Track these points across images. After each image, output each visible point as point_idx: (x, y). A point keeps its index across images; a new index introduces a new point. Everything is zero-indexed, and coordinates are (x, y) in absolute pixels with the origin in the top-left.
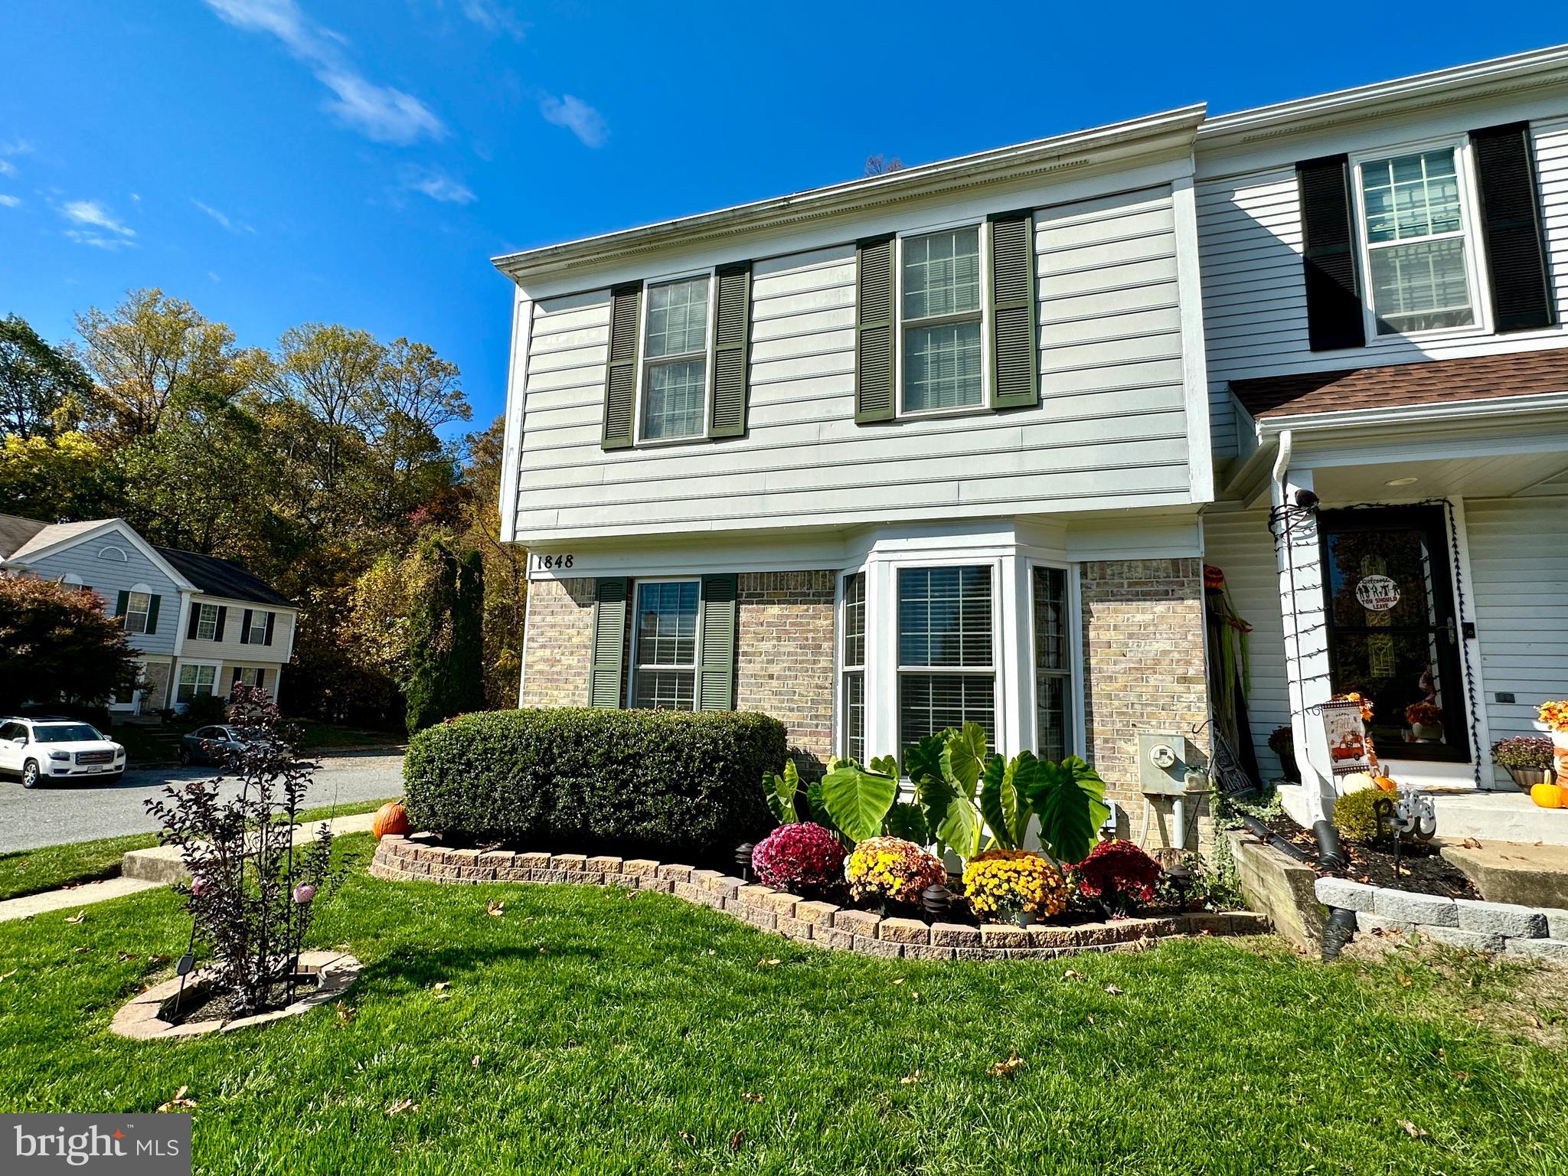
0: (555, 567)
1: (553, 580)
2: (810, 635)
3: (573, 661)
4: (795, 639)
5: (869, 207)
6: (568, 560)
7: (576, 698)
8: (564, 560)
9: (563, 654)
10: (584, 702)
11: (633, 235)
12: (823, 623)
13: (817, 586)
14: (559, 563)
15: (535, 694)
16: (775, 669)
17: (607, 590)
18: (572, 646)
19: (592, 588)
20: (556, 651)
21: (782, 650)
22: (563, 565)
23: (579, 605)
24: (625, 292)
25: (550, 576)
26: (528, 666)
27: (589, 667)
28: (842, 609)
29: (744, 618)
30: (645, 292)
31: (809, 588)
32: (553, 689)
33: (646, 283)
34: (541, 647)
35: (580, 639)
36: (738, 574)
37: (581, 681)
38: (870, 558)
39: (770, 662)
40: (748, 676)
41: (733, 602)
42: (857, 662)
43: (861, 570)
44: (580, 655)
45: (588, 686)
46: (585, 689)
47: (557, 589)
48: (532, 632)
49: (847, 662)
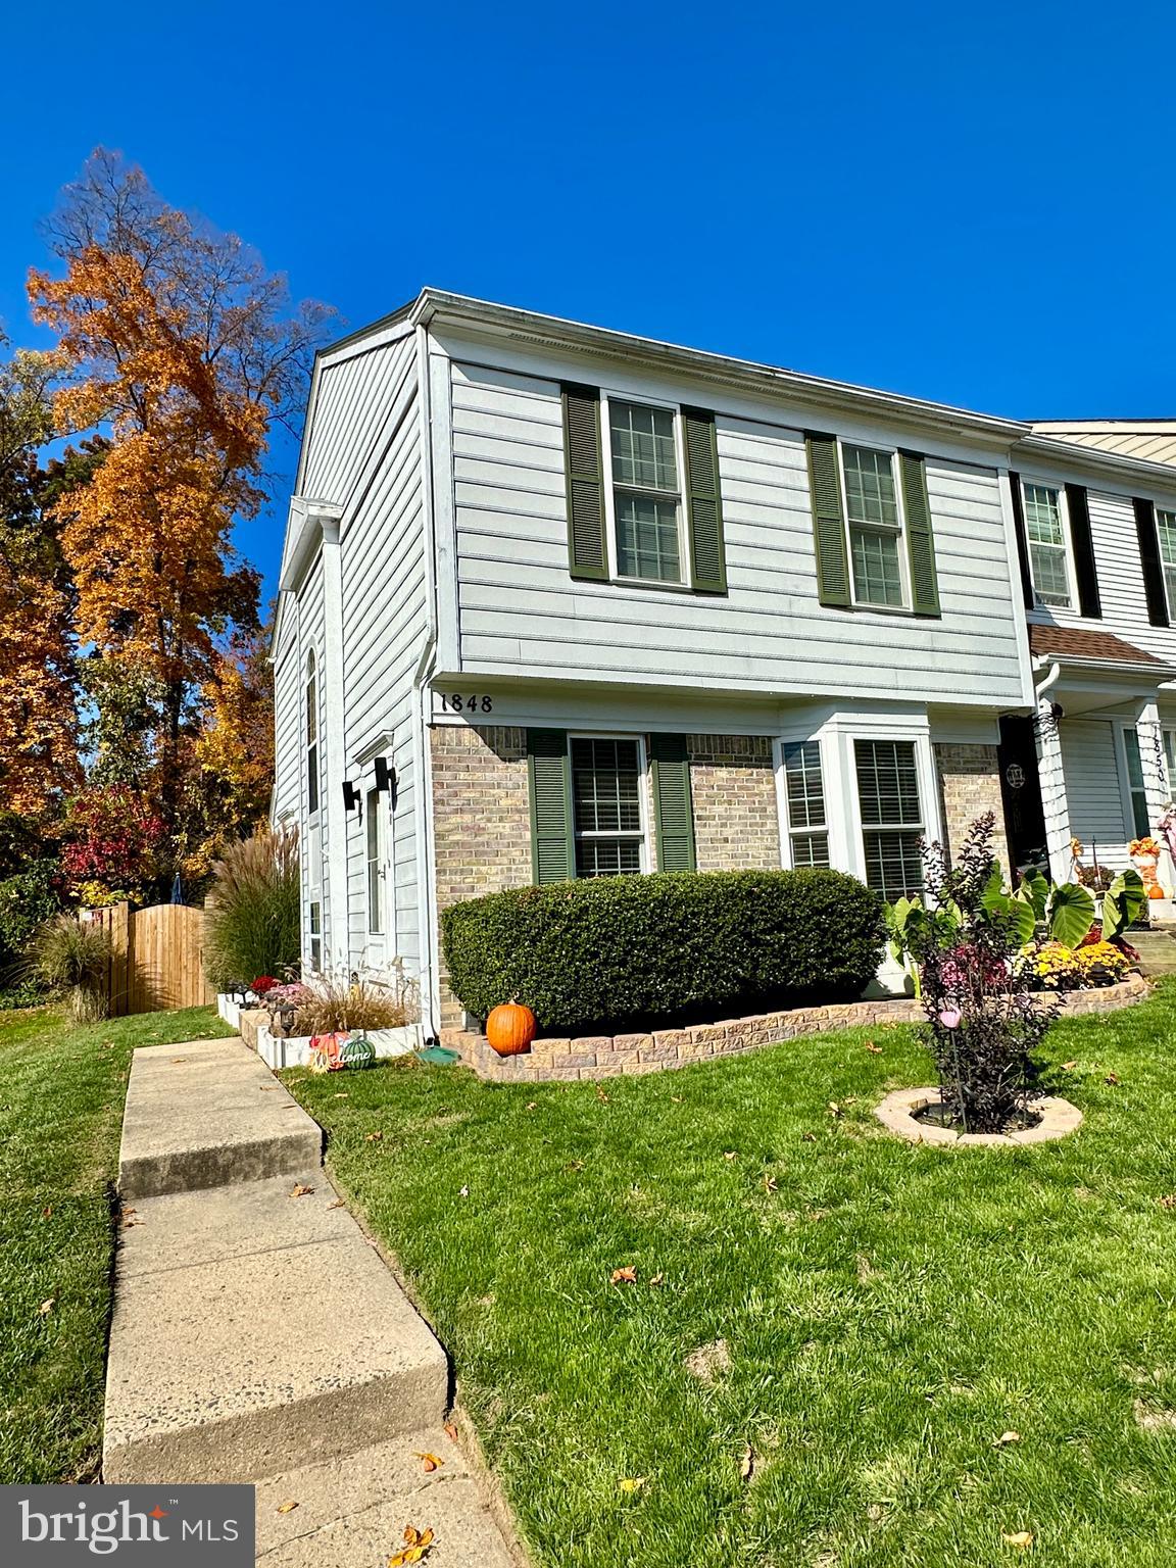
0: (465, 709)
1: (464, 726)
2: (757, 799)
3: (506, 828)
4: (745, 803)
5: (820, 404)
6: (485, 703)
7: (513, 874)
8: (479, 702)
9: (489, 820)
10: (525, 878)
11: (617, 339)
12: (765, 787)
13: (759, 752)
14: (473, 706)
15: (454, 872)
16: (728, 832)
17: (540, 744)
18: (499, 810)
19: (521, 740)
20: (478, 817)
21: (734, 813)
22: (478, 708)
23: (504, 760)
24: (578, 395)
25: (461, 721)
26: (439, 836)
27: (528, 835)
28: (781, 775)
29: (695, 780)
30: (604, 406)
31: (753, 753)
32: (478, 864)
33: (603, 394)
34: (456, 811)
35: (510, 802)
36: (683, 736)
37: (518, 853)
38: (825, 727)
39: (724, 825)
40: (704, 840)
41: (684, 764)
42: (812, 823)
43: (812, 738)
44: (514, 821)
45: (530, 858)
46: (526, 862)
47: (470, 738)
48: (440, 792)
49: (794, 824)
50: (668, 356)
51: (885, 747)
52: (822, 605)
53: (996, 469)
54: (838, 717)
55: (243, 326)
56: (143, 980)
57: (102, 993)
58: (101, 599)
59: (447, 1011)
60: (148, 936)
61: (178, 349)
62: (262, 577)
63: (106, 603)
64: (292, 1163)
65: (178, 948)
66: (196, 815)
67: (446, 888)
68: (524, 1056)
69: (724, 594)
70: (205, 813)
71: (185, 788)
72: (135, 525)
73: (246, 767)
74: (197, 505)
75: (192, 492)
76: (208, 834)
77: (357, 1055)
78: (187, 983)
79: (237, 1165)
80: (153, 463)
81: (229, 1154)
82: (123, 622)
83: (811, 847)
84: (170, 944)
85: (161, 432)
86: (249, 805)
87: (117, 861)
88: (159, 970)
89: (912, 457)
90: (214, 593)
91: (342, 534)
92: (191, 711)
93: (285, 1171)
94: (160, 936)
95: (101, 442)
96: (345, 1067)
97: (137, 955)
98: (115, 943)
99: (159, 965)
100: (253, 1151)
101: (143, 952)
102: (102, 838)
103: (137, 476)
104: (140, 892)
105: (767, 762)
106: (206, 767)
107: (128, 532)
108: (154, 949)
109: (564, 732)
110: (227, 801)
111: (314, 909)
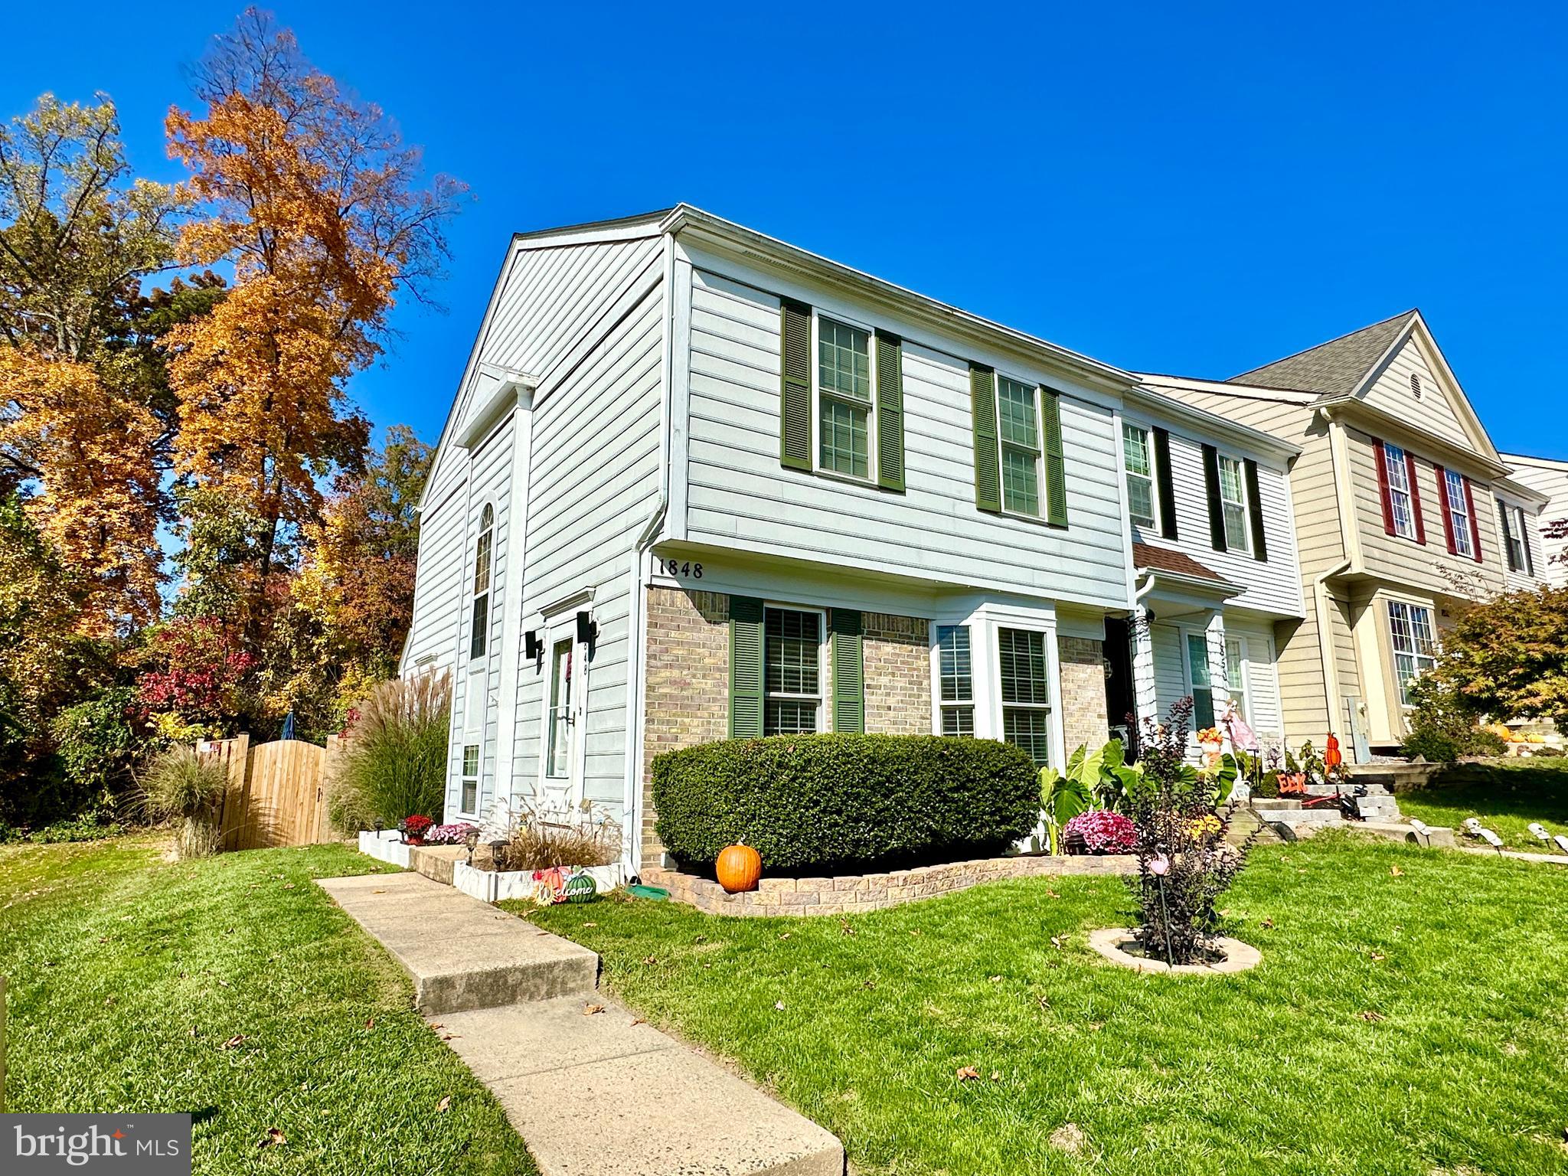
0: (681, 574)
1: (677, 589)
2: (915, 673)
3: (708, 684)
4: (905, 676)
5: (983, 340)
6: (697, 570)
7: (712, 727)
8: (692, 569)
9: (694, 676)
10: (723, 732)
11: (834, 268)
12: (923, 663)
13: (918, 632)
14: (686, 571)
15: (661, 722)
16: (892, 701)
17: (742, 610)
18: (703, 668)
19: (725, 606)
20: (685, 673)
21: (896, 684)
22: (691, 573)
23: (710, 622)
24: (794, 309)
25: (675, 584)
26: (650, 688)
27: (726, 692)
28: (935, 652)
29: (866, 652)
30: (815, 321)
31: (913, 633)
32: (683, 716)
33: (815, 311)
34: (666, 666)
35: (712, 661)
36: (859, 612)
37: (717, 708)
38: (975, 615)
39: (888, 694)
40: (873, 707)
41: (859, 637)
42: (961, 697)
43: (963, 623)
44: (715, 679)
45: (726, 714)
46: (723, 717)
47: (682, 600)
48: (653, 647)
49: (945, 697)
50: (872, 287)
51: (1021, 635)
52: (979, 509)
53: (1111, 410)
54: (986, 606)
55: (381, 191)
56: (256, 815)
57: (214, 827)
58: (204, 431)
59: (648, 851)
60: (266, 772)
61: (313, 199)
62: (372, 425)
63: (209, 435)
64: (571, 985)
65: (296, 785)
66: (285, 655)
67: (654, 737)
68: (753, 893)
69: (902, 493)
70: (294, 652)
71: (276, 625)
72: (249, 362)
73: (342, 608)
74: (318, 350)
75: (314, 338)
76: (294, 672)
77: (580, 889)
78: (301, 819)
79: (524, 984)
80: (275, 308)
81: (519, 975)
82: (224, 453)
83: (959, 718)
84: (288, 780)
85: (287, 277)
86: (340, 647)
87: (196, 692)
88: (274, 806)
89: (1051, 393)
90: (324, 436)
91: (536, 401)
92: (285, 549)
94: (278, 772)
95: (212, 278)
96: (568, 901)
97: (253, 790)
98: (231, 776)
99: (274, 801)
100: (539, 971)
101: (259, 788)
102: (186, 670)
103: (259, 316)
104: (221, 727)
105: (923, 641)
106: (300, 606)
107: (242, 368)
108: (271, 784)
109: (762, 601)
110: (317, 642)
111: (470, 752)
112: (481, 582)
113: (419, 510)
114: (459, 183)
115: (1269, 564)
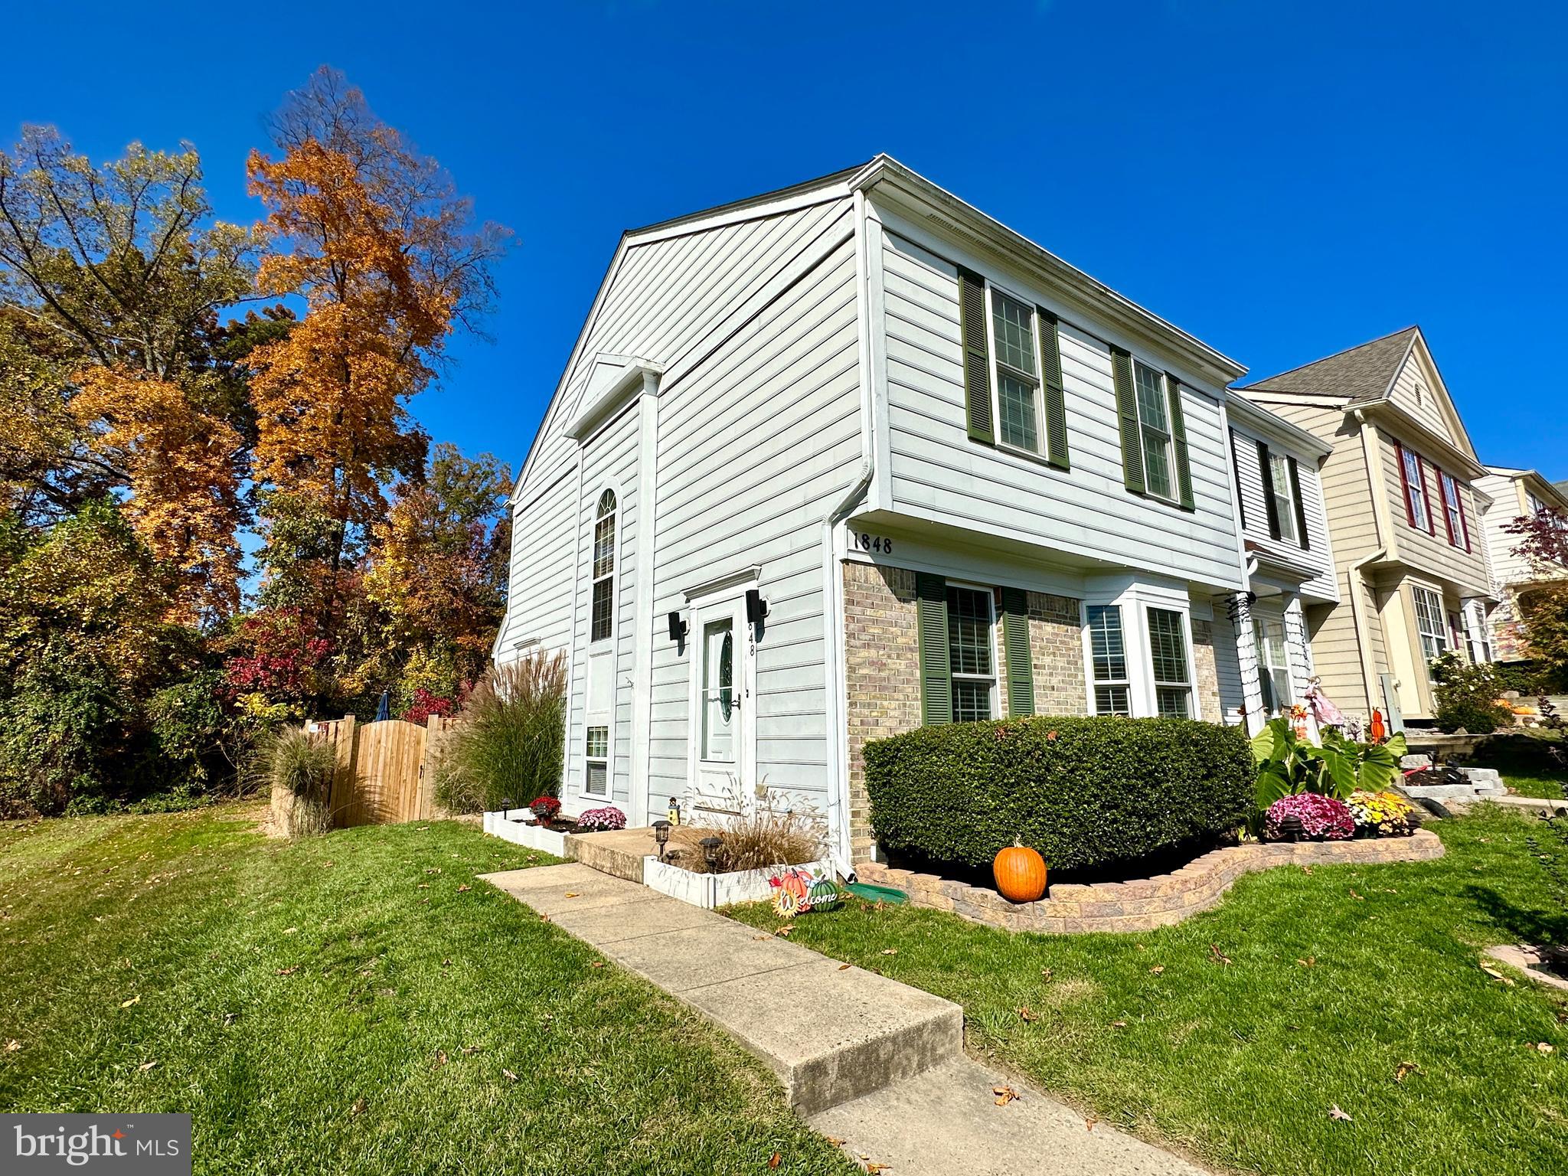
0: (873, 549)
2: (1072, 653)
3: (902, 665)
4: (1064, 655)
6: (886, 545)
7: (908, 710)
8: (882, 544)
9: (889, 657)
10: (917, 714)
12: (1077, 643)
13: (1071, 612)
14: (877, 546)
15: (863, 706)
16: (1054, 681)
17: (927, 587)
18: (897, 648)
19: (911, 582)
20: (881, 653)
21: (1057, 664)
22: (881, 548)
23: (899, 600)
24: (971, 280)
25: (868, 559)
26: (852, 669)
27: (918, 673)
28: (1086, 632)
29: (1032, 632)
30: (988, 293)
31: (1065, 612)
32: (882, 698)
33: (987, 283)
34: (864, 646)
35: (904, 640)
36: (1025, 591)
37: (910, 690)
38: (1125, 595)
39: (1051, 674)
40: (1040, 687)
41: (1026, 616)
42: (1115, 677)
43: (1114, 603)
44: (908, 659)
45: (919, 695)
46: (916, 699)
47: (874, 576)
48: (852, 626)
49: (1098, 677)
50: (1042, 260)
51: (1163, 613)
52: (1127, 490)
53: (1217, 400)
54: (1136, 586)
55: (435, 235)
56: (362, 792)
57: (325, 805)
58: (281, 442)
59: (859, 844)
60: (371, 750)
61: (382, 237)
62: (431, 439)
63: (285, 445)
64: (940, 1051)
65: (399, 763)
66: (357, 640)
67: (857, 721)
69: (1067, 470)
70: (365, 639)
71: (348, 615)
72: (323, 381)
73: (409, 600)
74: (384, 371)
75: (381, 360)
76: (366, 656)
77: (825, 897)
78: (404, 794)
79: (896, 1057)
80: (346, 332)
81: (890, 1046)
82: (297, 463)
83: (1113, 698)
84: (392, 758)
85: (356, 304)
86: (407, 634)
87: (279, 674)
88: (379, 783)
89: (1174, 381)
90: (390, 447)
92: (351, 548)
93: (937, 1060)
94: (382, 750)
95: (283, 312)
96: (812, 910)
97: (359, 768)
98: (339, 755)
99: (379, 778)
100: (910, 1038)
101: (364, 766)
102: (270, 655)
103: (333, 339)
105: (1075, 621)
106: (370, 597)
107: (317, 386)
108: (376, 762)
109: (944, 578)
110: (386, 629)
111: (595, 735)
112: (602, 565)
113: (512, 503)
114: (507, 230)
115: (1311, 552)
